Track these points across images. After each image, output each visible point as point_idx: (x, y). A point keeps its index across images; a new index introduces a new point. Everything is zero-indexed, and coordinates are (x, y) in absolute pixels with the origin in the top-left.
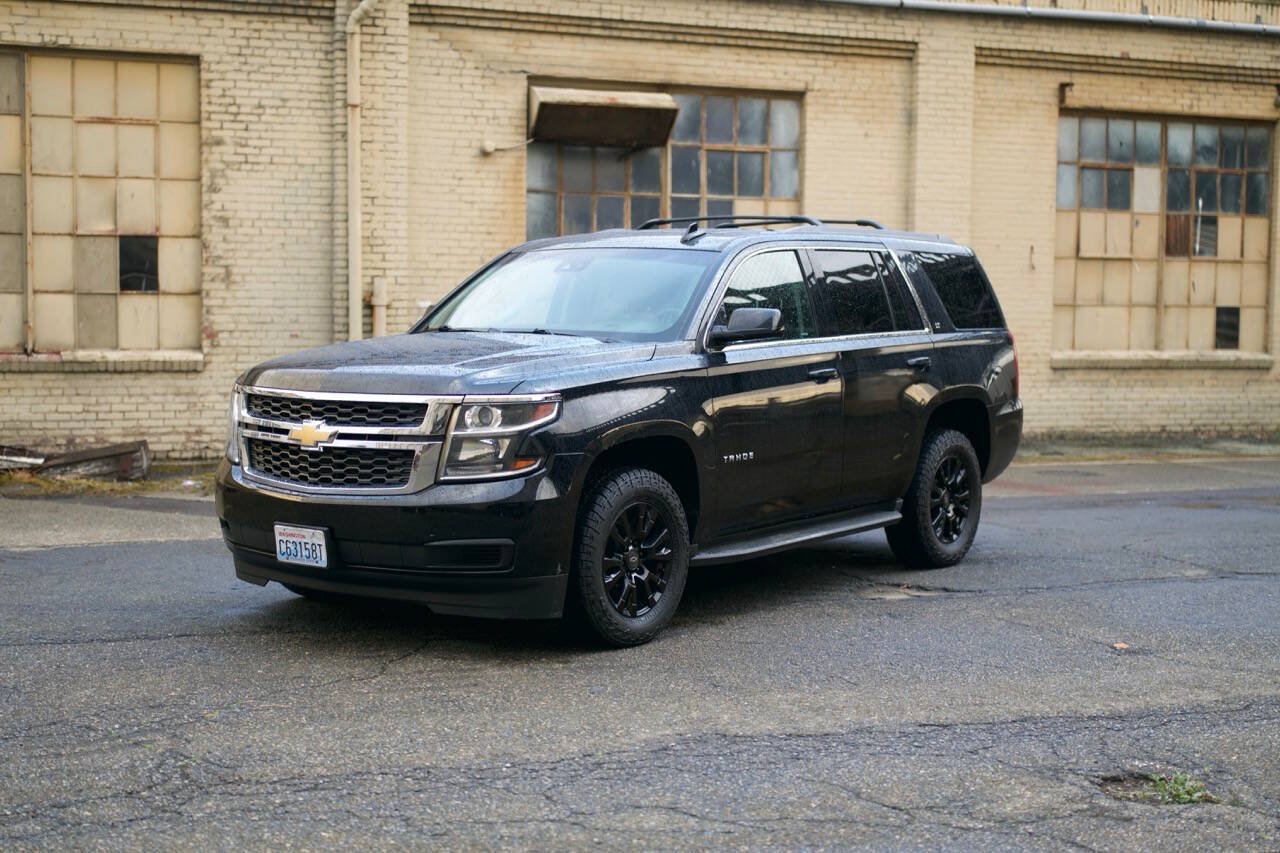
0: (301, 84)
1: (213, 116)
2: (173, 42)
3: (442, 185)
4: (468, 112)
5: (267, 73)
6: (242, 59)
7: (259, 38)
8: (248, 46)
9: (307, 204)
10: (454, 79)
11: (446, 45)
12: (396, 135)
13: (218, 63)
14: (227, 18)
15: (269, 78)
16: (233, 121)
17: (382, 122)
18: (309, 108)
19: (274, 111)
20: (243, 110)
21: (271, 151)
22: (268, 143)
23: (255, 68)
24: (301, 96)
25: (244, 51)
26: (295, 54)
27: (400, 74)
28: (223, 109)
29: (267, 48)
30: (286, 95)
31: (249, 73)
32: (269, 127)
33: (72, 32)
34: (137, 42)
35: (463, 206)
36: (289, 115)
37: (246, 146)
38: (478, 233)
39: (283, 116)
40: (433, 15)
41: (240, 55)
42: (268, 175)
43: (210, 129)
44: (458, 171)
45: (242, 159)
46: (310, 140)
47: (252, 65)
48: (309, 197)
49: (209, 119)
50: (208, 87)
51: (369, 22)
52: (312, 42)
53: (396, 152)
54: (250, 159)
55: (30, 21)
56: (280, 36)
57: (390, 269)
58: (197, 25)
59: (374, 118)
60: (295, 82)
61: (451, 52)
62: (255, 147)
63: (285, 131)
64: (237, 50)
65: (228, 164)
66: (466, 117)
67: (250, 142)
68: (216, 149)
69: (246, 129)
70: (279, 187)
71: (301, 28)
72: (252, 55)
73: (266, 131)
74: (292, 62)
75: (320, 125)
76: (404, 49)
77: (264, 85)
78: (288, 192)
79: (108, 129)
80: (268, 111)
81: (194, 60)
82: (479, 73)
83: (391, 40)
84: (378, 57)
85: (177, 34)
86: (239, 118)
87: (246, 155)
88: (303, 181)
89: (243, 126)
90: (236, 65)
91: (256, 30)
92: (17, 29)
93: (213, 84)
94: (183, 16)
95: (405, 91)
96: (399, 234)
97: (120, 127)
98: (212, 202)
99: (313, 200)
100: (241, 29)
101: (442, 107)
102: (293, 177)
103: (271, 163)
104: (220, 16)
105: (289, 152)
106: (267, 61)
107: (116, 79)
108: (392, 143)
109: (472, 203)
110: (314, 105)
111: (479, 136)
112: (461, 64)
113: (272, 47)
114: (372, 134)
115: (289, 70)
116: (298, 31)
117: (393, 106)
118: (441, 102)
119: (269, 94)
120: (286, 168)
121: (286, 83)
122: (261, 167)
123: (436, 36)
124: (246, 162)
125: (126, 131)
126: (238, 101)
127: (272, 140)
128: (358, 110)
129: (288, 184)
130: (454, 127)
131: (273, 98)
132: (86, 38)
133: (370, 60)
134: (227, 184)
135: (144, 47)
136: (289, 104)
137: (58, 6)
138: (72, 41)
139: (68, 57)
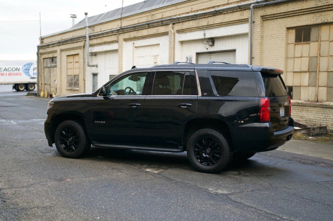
33: (328, 19)
55: (320, 17)
92: (317, 20)
132: (331, 19)
137: (325, 12)
138: (328, 21)
139: (329, 25)
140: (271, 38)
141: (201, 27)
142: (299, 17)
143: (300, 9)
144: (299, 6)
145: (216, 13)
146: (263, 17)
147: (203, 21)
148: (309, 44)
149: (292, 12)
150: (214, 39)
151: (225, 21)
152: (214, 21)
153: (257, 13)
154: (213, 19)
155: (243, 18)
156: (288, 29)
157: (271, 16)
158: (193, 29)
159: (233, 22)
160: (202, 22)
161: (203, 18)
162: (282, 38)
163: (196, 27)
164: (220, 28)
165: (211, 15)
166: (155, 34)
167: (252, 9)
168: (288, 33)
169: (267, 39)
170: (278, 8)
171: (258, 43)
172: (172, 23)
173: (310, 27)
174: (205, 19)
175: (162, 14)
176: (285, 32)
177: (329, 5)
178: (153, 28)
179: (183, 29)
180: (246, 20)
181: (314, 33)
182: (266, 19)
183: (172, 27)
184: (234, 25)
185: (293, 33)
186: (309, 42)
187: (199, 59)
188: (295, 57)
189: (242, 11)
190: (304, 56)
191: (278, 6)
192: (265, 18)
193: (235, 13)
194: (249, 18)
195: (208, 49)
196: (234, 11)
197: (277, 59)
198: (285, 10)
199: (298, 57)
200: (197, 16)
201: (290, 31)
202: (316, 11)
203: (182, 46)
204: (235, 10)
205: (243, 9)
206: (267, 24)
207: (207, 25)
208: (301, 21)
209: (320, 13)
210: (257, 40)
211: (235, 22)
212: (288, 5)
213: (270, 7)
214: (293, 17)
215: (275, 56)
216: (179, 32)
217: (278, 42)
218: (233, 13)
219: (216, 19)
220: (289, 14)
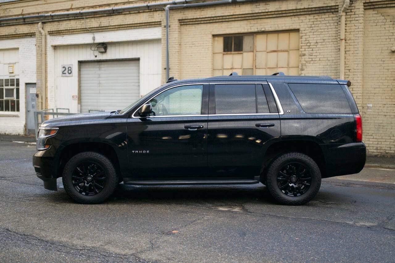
0: (330, 34)
1: (303, 47)
2: (292, 26)
3: (377, 64)
4: (387, 37)
5: (319, 32)
6: (312, 28)
7: (317, 21)
8: (314, 24)
9: (331, 73)
10: (382, 26)
11: (380, 15)
12: (358, 48)
13: (304, 30)
14: (307, 16)
15: (320, 33)
16: (308, 48)
17: (353, 44)
18: (332, 42)
19: (321, 44)
20: (311, 44)
21: (320, 56)
22: (319, 54)
23: (315, 31)
24: (330, 38)
25: (312, 26)
26: (328, 25)
27: (360, 27)
28: (305, 44)
29: (319, 24)
30: (324, 38)
31: (313, 32)
32: (319, 49)
33: (265, 27)
34: (282, 27)
35: (384, 70)
36: (325, 45)
37: (313, 55)
38: (390, 80)
39: (324, 45)
40: (374, 5)
41: (311, 27)
42: (318, 64)
43: (302, 51)
44: (383, 58)
45: (311, 59)
46: (332, 52)
47: (315, 30)
48: (331, 70)
49: (301, 48)
50: (301, 38)
51: (349, 11)
52: (333, 20)
53: (358, 53)
54: (313, 59)
55: (255, 25)
56: (323, 19)
57: (355, 93)
58: (299, 20)
59: (350, 43)
60: (328, 34)
61: (382, 17)
62: (315, 56)
63: (324, 50)
64: (310, 26)
65: (306, 62)
66: (386, 39)
67: (313, 54)
68: (303, 57)
69: (312, 50)
70: (322, 68)
71: (330, 16)
72: (315, 27)
73: (318, 50)
74: (327, 27)
75: (335, 47)
76: (362, 18)
77: (318, 36)
78: (325, 69)
79: (275, 54)
80: (319, 44)
81: (297, 30)
82: (392, 23)
83: (357, 16)
84: (352, 22)
85: (293, 23)
86: (310, 47)
87: (312, 58)
88: (329, 65)
89: (311, 49)
90: (310, 30)
91: (316, 19)
92: (252, 28)
93: (303, 37)
94: (295, 17)
95: (362, 33)
96: (358, 81)
97: (279, 53)
98: (302, 74)
99: (332, 71)
100: (312, 19)
101: (378, 36)
102: (326, 64)
103: (320, 60)
104: (305, 16)
105: (325, 56)
106: (319, 28)
107: (278, 39)
108: (356, 51)
109: (388, 69)
110: (333, 40)
111: (392, 45)
112: (385, 21)
113: (321, 23)
114: (349, 48)
115: (326, 30)
116: (329, 17)
117: (357, 38)
118: (377, 35)
119: (320, 38)
120: (324, 62)
121: (325, 34)
122: (316, 62)
123: (376, 12)
124: (312, 61)
125: (280, 54)
126: (310, 42)
127: (320, 53)
128: (344, 41)
129: (325, 67)
130: (382, 43)
131: (321, 39)
132: (269, 28)
133: (349, 24)
134: (306, 68)
135: (284, 28)
136: (326, 41)
137: (262, 20)
138: (265, 29)
139: (266, 34)
140: (192, 45)
141: (89, 29)
142: (229, 24)
143: (232, 14)
144: (230, 11)
145: (114, 13)
146: (180, 21)
147: (92, 21)
148: (241, 55)
149: (221, 18)
150: (106, 45)
151: (126, 23)
152: (109, 22)
153: (173, 16)
154: (109, 20)
155: (154, 21)
156: (214, 36)
157: (192, 20)
158: (75, 31)
159: (138, 25)
160: (90, 22)
161: (92, 18)
162: (208, 47)
163: (81, 29)
164: (117, 31)
165: (105, 15)
166: (12, 35)
167: (168, 11)
168: (214, 41)
169: (186, 47)
170: (203, 12)
171: (176, 52)
172: (41, 21)
173: (243, 35)
174: (95, 19)
175: (22, 8)
176: (211, 40)
177: (267, 12)
178: (7, 27)
179: (59, 31)
180: (156, 23)
181: (247, 42)
182: (185, 23)
183: (42, 27)
184: (139, 28)
185: (221, 41)
186: (242, 52)
187: (82, 69)
188: (224, 69)
189: (152, 13)
190: (235, 67)
191: (202, 9)
192: (183, 22)
193: (142, 14)
194: (161, 20)
195: (97, 57)
196: (140, 11)
197: (200, 71)
198: (212, 14)
199: (228, 69)
200: (82, 15)
201: (216, 38)
202: (250, 18)
203: (55, 51)
204: (142, 10)
205: (152, 10)
206: (186, 29)
207: (98, 26)
208: (231, 28)
209: (255, 20)
210: (174, 48)
211: (141, 25)
212: (215, 9)
213: (192, 9)
214: (221, 23)
215: (198, 66)
216: (53, 33)
217: (202, 50)
218: (139, 14)
219: (112, 20)
220: (217, 19)
